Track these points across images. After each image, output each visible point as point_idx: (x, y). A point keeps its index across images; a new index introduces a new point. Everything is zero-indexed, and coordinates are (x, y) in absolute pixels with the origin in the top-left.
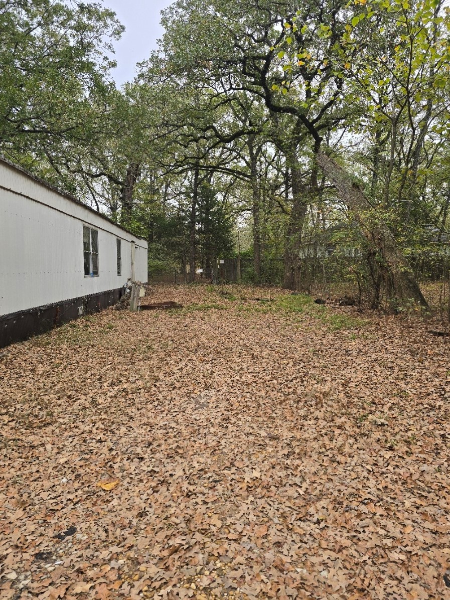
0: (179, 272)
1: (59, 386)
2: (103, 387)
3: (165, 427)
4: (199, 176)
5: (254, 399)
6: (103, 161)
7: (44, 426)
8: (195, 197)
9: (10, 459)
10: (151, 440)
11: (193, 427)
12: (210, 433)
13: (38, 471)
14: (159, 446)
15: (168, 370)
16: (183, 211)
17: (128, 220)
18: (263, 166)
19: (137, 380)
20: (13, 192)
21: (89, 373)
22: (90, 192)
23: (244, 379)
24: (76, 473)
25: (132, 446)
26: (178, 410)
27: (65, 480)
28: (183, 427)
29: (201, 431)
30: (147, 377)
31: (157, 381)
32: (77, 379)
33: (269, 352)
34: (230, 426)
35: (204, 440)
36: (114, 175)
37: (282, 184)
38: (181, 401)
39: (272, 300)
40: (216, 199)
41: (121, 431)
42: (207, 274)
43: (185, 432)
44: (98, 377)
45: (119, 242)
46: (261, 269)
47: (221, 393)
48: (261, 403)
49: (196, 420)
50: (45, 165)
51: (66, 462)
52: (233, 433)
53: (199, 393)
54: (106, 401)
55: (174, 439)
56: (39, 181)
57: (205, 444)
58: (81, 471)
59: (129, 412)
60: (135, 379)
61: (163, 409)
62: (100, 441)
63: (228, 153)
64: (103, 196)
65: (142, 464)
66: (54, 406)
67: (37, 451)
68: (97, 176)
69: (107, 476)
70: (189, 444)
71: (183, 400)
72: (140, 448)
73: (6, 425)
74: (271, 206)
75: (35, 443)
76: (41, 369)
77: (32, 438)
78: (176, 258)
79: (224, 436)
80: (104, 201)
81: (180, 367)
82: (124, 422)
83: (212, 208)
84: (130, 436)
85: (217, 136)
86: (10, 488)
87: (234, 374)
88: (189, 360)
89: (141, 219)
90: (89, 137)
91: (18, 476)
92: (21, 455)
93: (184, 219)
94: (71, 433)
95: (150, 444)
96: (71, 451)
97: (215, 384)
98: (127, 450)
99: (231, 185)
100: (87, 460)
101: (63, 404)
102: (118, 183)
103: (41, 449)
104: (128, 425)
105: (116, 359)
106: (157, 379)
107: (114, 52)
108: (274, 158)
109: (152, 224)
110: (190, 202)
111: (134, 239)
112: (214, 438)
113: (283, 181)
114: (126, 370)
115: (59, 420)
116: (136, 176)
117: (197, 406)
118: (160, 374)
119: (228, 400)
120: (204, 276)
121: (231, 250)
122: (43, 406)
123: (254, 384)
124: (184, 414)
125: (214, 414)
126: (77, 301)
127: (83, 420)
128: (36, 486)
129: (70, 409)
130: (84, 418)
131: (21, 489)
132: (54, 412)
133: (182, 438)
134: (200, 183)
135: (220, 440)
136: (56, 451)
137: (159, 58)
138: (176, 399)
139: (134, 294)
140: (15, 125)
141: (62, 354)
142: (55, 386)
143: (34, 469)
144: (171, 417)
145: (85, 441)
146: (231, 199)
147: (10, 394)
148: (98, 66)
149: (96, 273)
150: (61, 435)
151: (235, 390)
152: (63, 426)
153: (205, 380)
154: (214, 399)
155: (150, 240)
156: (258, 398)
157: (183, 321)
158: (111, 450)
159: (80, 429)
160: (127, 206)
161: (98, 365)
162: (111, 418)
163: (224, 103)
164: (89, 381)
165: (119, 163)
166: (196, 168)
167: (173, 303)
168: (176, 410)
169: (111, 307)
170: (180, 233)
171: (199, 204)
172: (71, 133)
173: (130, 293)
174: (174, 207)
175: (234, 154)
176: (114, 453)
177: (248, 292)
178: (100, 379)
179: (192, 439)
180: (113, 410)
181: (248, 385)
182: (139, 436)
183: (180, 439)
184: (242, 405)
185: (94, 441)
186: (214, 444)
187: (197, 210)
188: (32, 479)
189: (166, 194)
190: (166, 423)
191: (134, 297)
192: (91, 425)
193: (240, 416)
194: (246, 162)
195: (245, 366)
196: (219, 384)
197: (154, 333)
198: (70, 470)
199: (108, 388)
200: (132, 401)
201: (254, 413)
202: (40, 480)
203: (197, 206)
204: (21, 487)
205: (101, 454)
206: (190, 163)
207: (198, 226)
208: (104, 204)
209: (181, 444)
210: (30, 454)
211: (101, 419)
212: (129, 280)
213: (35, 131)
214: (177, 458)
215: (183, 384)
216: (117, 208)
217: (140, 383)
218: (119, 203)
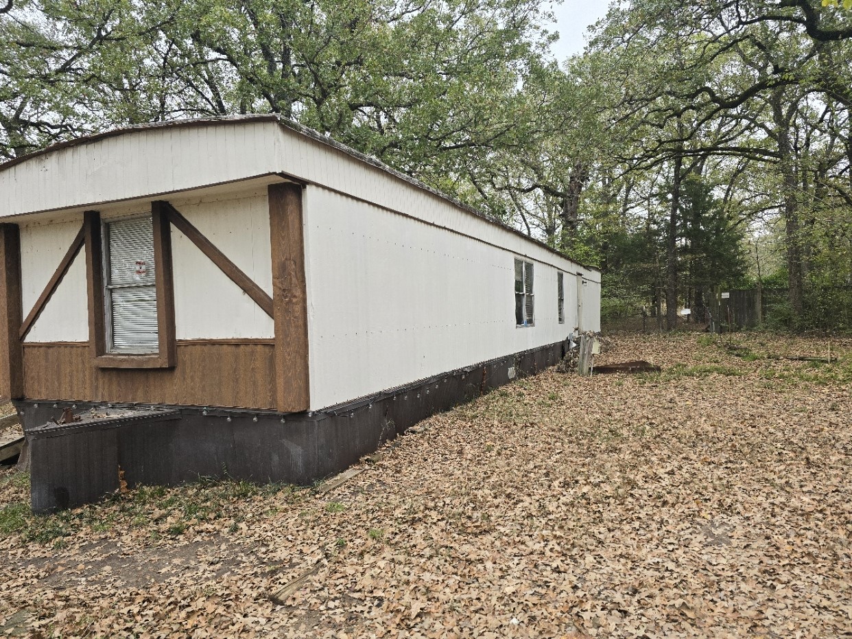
0: (649, 314)
1: (494, 479)
2: (552, 488)
3: (656, 566)
4: (683, 167)
5: (822, 542)
6: (538, 169)
7: (481, 533)
8: (675, 200)
9: (443, 573)
10: (636, 584)
11: (706, 575)
12: (741, 592)
13: (478, 599)
14: (650, 597)
15: (650, 472)
16: (655, 223)
17: (571, 244)
18: (802, 134)
19: (602, 482)
20: (437, 226)
21: (531, 465)
22: (519, 213)
23: (795, 502)
24: (529, 613)
25: (606, 588)
26: (676, 542)
27: (515, 621)
28: (687, 572)
29: (723, 585)
30: (616, 480)
31: (633, 488)
32: (515, 471)
33: (843, 457)
34: (779, 586)
35: (731, 603)
36: (552, 185)
37: (841, 157)
38: (679, 527)
39: (834, 361)
40: (711, 197)
41: (587, 560)
42: (699, 317)
43: (694, 582)
44: (545, 471)
45: (561, 276)
46: (806, 306)
47: (751, 522)
48: (840, 553)
49: (711, 564)
50: (465, 186)
51: (514, 593)
52: (789, 602)
53: (709, 517)
54: (560, 509)
55: (675, 590)
56: (463, 208)
57: (735, 611)
58: (536, 612)
59: (596, 531)
60: (598, 480)
61: (649, 536)
62: (557, 570)
63: (734, 122)
64: (535, 216)
65: (626, 621)
66: (490, 507)
67: (475, 568)
68: (529, 190)
69: (574, 629)
70: (704, 604)
71: (682, 525)
72: (619, 594)
73: (435, 523)
74: (820, 195)
75: (473, 557)
76: (469, 451)
77: (466, 548)
78: (645, 294)
79: (770, 604)
80: (537, 222)
81: (669, 469)
82: (590, 547)
83: (705, 213)
84: (601, 571)
85: (714, 99)
86: (447, 615)
87: (774, 491)
88: (684, 458)
89: (590, 241)
90: (522, 141)
91: (455, 600)
92: (456, 570)
93: (657, 233)
94: (516, 551)
95: (635, 591)
96: (519, 578)
97: (738, 505)
98: (599, 593)
99: (739, 171)
100: (542, 596)
101: (501, 505)
102: (557, 195)
103: (480, 566)
104: (595, 553)
105: (566, 446)
106: (632, 484)
107: (555, 21)
108: (823, 116)
109: (605, 247)
110: (667, 207)
111: (581, 270)
112: (750, 603)
113: (842, 151)
114: (583, 465)
115: (498, 527)
116: (582, 181)
117: (710, 540)
118: (638, 477)
119: (768, 538)
120: (691, 319)
121: (743, 275)
122: (477, 504)
123: (820, 516)
124: (687, 549)
125: (743, 558)
126: (506, 361)
127: (531, 533)
128: (479, 621)
129: (510, 513)
130: (530, 531)
131: (460, 620)
132: (491, 516)
133: (690, 592)
134: (683, 177)
135: (762, 609)
136: (499, 574)
137: (621, 10)
138: (670, 521)
139: (584, 350)
140: (435, 144)
141: (494, 433)
142: (489, 477)
143: (474, 595)
144: (665, 551)
145: (536, 566)
146: (738, 195)
147: (436, 482)
148: (534, 45)
149: (530, 322)
150: (502, 550)
151: (779, 520)
152: (505, 539)
153: (717, 495)
154: (740, 531)
155: (603, 269)
156: (832, 543)
157: (664, 393)
158: (575, 588)
159: (527, 546)
160: (570, 224)
161: (543, 453)
162: (570, 537)
163: (727, 48)
164: (532, 475)
165: (559, 168)
166: (677, 155)
167: (644, 363)
168: (672, 540)
169: (551, 368)
170: (649, 256)
171: (681, 209)
172: (499, 141)
173: (578, 348)
174: (640, 218)
175: (745, 122)
176: (580, 593)
177: (779, 345)
178: (547, 475)
179: (709, 597)
180: (571, 524)
181: (806, 515)
182: (614, 573)
183: (686, 592)
184: (800, 550)
185: (548, 568)
186: (752, 613)
187: (679, 218)
188: (472, 608)
189: (627, 201)
190: (656, 560)
191: (584, 355)
192: (543, 544)
193: (797, 571)
194: (769, 131)
195: (794, 480)
196: (747, 506)
197: (619, 410)
198: (521, 606)
199: (560, 489)
200: (598, 515)
201: (826, 569)
202: (482, 612)
203: (678, 212)
204: (461, 617)
205: (562, 592)
206: (668, 150)
207: (681, 242)
208: (538, 226)
209: (688, 601)
210: (466, 571)
211: (555, 536)
212: (576, 329)
213: (457, 147)
214: (685, 625)
215: (678, 498)
216: (555, 229)
217: (608, 489)
218: (558, 222)
